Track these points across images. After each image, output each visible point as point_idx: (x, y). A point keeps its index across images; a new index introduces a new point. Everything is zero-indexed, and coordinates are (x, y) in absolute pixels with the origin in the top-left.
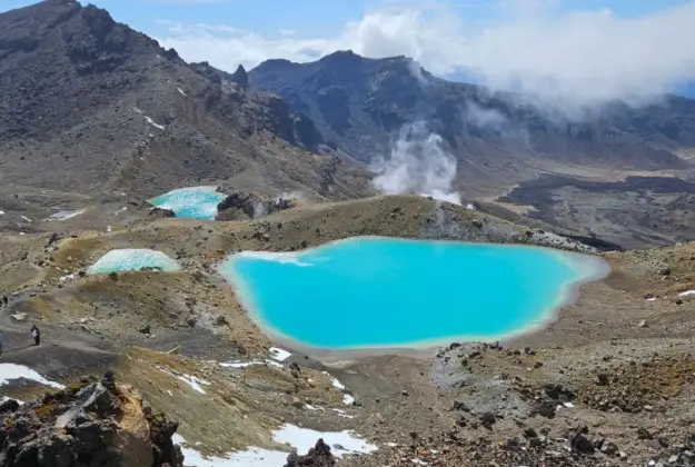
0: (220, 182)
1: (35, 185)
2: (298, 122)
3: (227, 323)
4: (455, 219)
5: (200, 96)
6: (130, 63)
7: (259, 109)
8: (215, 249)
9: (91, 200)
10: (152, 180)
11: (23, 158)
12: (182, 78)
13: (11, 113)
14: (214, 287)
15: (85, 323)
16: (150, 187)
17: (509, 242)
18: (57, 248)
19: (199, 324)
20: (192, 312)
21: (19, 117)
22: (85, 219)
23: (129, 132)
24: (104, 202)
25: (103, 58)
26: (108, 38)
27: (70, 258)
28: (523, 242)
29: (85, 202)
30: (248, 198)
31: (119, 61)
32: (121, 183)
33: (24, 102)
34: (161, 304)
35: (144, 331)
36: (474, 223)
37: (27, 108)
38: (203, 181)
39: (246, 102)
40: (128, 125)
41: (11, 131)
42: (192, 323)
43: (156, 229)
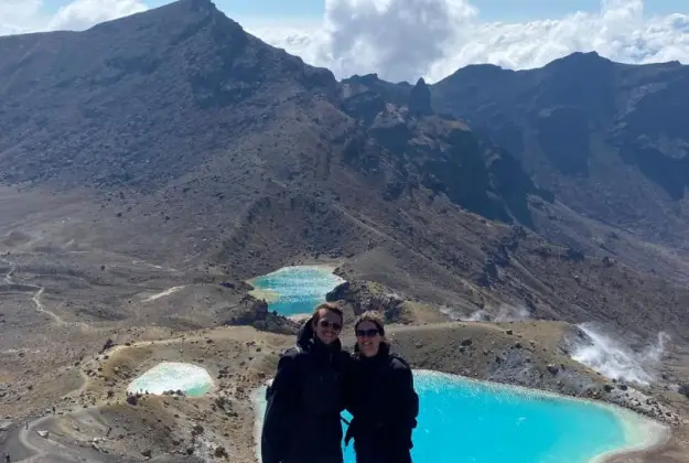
0: (342, 261)
1: (126, 253)
2: (496, 162)
3: (226, 456)
4: (528, 361)
5: (338, 141)
6: (259, 95)
7: (433, 148)
8: (255, 371)
9: (183, 278)
10: (258, 254)
11: (120, 215)
12: (320, 117)
13: (116, 155)
14: (236, 415)
15: (97, 442)
16: (255, 263)
17: (582, 396)
18: (106, 357)
19: (197, 453)
20: (193, 441)
21: (124, 159)
22: (170, 302)
23: (242, 189)
24: (196, 281)
25: (229, 88)
26: (237, 62)
27: (117, 369)
28: (598, 398)
29: (175, 280)
30: (358, 291)
31: (247, 93)
32: (221, 257)
33: (132, 141)
34: (167, 431)
35: (145, 454)
36: (549, 368)
37: (133, 148)
38: (321, 257)
39: (416, 137)
40: (244, 180)
41: (114, 176)
42: (190, 452)
43: (210, 342)
